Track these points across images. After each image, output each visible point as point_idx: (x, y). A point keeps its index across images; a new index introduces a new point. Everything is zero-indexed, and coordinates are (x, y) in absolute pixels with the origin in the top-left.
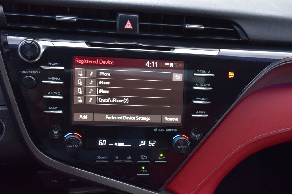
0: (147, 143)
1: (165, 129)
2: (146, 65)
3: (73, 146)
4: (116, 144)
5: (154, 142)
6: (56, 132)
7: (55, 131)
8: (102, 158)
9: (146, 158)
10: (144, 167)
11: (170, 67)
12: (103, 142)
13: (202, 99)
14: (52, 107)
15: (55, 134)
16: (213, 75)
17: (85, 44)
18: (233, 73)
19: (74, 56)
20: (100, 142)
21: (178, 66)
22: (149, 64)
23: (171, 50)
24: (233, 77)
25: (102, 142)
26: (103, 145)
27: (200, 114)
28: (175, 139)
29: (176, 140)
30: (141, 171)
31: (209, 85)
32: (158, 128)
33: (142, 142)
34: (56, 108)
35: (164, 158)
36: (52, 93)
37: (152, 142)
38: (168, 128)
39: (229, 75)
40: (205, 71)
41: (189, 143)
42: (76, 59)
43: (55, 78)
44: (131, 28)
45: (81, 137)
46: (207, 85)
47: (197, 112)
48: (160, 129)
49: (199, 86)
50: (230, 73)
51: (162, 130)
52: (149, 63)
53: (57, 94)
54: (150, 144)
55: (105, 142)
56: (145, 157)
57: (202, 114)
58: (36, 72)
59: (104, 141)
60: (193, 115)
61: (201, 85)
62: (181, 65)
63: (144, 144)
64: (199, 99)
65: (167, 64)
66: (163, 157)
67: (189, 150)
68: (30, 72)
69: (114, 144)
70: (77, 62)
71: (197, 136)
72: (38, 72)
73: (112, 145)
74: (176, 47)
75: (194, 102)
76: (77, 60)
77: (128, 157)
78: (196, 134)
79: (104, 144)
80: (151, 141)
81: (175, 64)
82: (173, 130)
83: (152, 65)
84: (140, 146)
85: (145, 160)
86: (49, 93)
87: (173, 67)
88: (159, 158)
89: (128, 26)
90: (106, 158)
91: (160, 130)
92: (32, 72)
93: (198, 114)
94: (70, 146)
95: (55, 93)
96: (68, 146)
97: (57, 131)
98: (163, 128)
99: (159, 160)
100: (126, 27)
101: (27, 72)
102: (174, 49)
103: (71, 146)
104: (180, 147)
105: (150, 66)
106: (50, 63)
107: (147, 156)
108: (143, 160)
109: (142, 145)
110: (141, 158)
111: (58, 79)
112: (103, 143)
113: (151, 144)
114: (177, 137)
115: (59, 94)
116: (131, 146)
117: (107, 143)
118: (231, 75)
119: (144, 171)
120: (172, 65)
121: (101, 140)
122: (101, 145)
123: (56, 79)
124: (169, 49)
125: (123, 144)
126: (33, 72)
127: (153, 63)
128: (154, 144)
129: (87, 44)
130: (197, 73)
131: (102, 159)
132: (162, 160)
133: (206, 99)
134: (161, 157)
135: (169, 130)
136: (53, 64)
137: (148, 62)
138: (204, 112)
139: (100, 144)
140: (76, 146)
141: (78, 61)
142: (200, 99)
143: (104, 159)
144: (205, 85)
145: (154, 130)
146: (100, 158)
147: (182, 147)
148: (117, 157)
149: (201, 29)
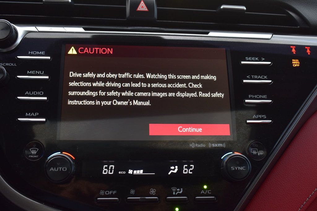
0: (180, 169)
1: (206, 143)
3: (59, 169)
4: (130, 172)
5: (191, 167)
6: (34, 152)
7: (33, 149)
8: (107, 193)
9: (181, 192)
10: (179, 208)
12: (110, 169)
13: (258, 97)
14: (30, 114)
15: (33, 155)
16: (270, 63)
18: (298, 60)
20: (104, 169)
24: (298, 65)
25: (107, 168)
26: (109, 173)
27: (259, 119)
31: (265, 77)
32: (195, 142)
33: (172, 168)
34: (37, 114)
35: (209, 192)
36: (31, 93)
37: (188, 168)
38: (212, 142)
39: (293, 62)
40: (256, 59)
43: (37, 71)
44: (146, 10)
45: (74, 158)
46: (264, 77)
47: (254, 116)
49: (251, 79)
50: (293, 60)
53: (39, 93)
54: (185, 171)
55: (113, 169)
56: (178, 190)
57: (262, 119)
58: (10, 65)
59: (112, 167)
60: (249, 122)
61: (254, 77)
63: (175, 171)
64: (254, 97)
66: (207, 189)
68: (1, 64)
69: (127, 172)
71: (259, 154)
72: (12, 64)
73: (124, 173)
74: (211, 32)
75: (248, 101)
78: (256, 150)
79: (111, 172)
80: (187, 166)
82: (220, 145)
84: (169, 173)
85: (179, 195)
86: (27, 93)
88: (202, 192)
89: (142, 7)
90: (114, 192)
91: (199, 146)
93: (255, 119)
94: (54, 169)
95: (35, 93)
96: (51, 169)
97: (36, 150)
99: (203, 195)
100: (138, 9)
102: (207, 33)
103: (56, 169)
104: (235, 169)
106: (31, 52)
107: (182, 189)
108: (175, 196)
109: (172, 172)
110: (173, 193)
111: (42, 72)
112: (109, 171)
115: (41, 93)
116: (154, 174)
117: (116, 171)
121: (107, 166)
122: (106, 173)
123: (39, 73)
125: (142, 171)
126: (5, 64)
128: (191, 171)
130: (245, 60)
131: (107, 196)
132: (207, 195)
133: (265, 96)
134: (205, 190)
135: (214, 145)
136: (35, 53)
138: (265, 117)
139: (105, 171)
140: (64, 169)
142: (256, 96)
143: (112, 196)
144: (259, 77)
145: (190, 145)
146: (105, 193)
147: (238, 168)
148: (132, 192)
149: (243, 10)
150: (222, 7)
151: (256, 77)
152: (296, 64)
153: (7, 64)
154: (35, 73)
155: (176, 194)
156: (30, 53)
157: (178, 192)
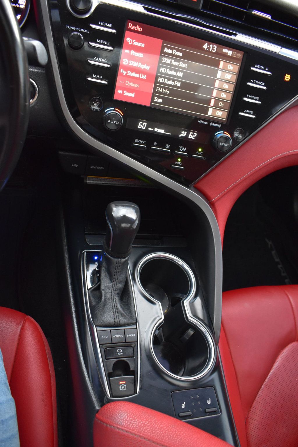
0: (188, 135)
1: (209, 122)
2: (204, 47)
3: (114, 122)
4: (156, 130)
5: (195, 135)
7: (96, 103)
8: (140, 141)
9: (184, 150)
10: (181, 159)
11: (228, 54)
12: (143, 125)
13: (253, 97)
14: (96, 76)
16: (270, 73)
17: (143, 8)
18: (289, 76)
19: (128, 21)
20: (140, 125)
21: (236, 55)
22: (207, 47)
23: (233, 36)
24: (288, 80)
25: (142, 124)
26: (143, 128)
27: (248, 113)
28: (217, 135)
29: (219, 136)
30: (177, 163)
31: (263, 84)
32: (202, 120)
33: (183, 132)
34: (101, 77)
35: (202, 153)
36: (98, 59)
37: (193, 135)
38: (213, 122)
39: (286, 77)
40: (263, 68)
41: (231, 142)
42: (130, 24)
43: (104, 41)
45: (123, 114)
46: (262, 83)
47: (245, 111)
48: (205, 121)
49: (253, 83)
50: (287, 75)
51: (206, 123)
52: (208, 45)
53: (104, 60)
55: (146, 125)
56: (183, 148)
57: (250, 114)
58: (84, 31)
59: (145, 125)
60: (241, 113)
61: (256, 82)
62: (240, 55)
63: (184, 135)
64: (250, 97)
65: (225, 50)
66: (201, 151)
67: (230, 149)
68: (78, 29)
69: (154, 129)
70: (130, 27)
71: (239, 137)
72: (86, 31)
73: (152, 129)
74: (238, 34)
75: (245, 99)
76: (130, 26)
77: (167, 146)
78: (238, 134)
79: (144, 127)
80: (192, 133)
81: (234, 52)
82: (217, 125)
83: (209, 48)
84: (180, 136)
85: (183, 151)
86: (95, 58)
87: (231, 55)
88: (197, 152)
90: (144, 142)
91: (204, 123)
92: (80, 30)
93: (245, 113)
94: (110, 121)
95: (102, 60)
96: (108, 121)
97: (98, 103)
98: (208, 121)
99: (197, 154)
101: (73, 28)
102: (235, 35)
103: (112, 122)
104: (222, 144)
105: (208, 50)
106: (101, 22)
107: (186, 148)
108: (181, 151)
109: (182, 136)
110: (180, 149)
111: (108, 43)
112: (143, 126)
113: (192, 136)
114: (219, 134)
115: (106, 61)
116: (171, 134)
117: (147, 127)
118: (288, 77)
119: (179, 163)
120: (230, 53)
121: (142, 123)
122: (140, 128)
123: (105, 43)
124: (231, 34)
125: (164, 130)
127: (211, 46)
128: (194, 137)
129: (145, 8)
130: (254, 67)
131: (140, 143)
132: (200, 155)
133: (257, 98)
134: (199, 152)
135: (214, 125)
136: (104, 24)
137: (206, 44)
138: (252, 112)
139: (140, 126)
140: (117, 123)
141: (132, 27)
142: (252, 97)
143: (142, 144)
144: (259, 83)
145: (199, 121)
146: (138, 141)
147: (224, 144)
148: (155, 144)
149: (268, 19)
150: (253, 12)
151: (257, 82)
152: (287, 78)
153: (82, 30)
154: (103, 42)
155: (182, 150)
156: (101, 24)
157: (183, 150)
